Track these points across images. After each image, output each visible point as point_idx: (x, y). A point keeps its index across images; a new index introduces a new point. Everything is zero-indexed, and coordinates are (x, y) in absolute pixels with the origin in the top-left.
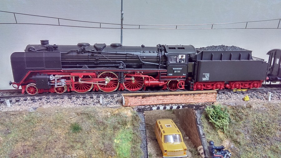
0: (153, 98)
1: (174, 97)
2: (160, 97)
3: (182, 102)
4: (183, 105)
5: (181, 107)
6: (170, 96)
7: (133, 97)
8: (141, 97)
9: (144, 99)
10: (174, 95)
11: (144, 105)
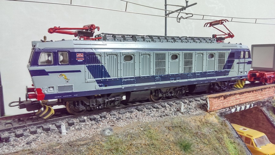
0: (232, 98)
1: (248, 95)
2: (238, 96)
3: (253, 99)
4: (254, 102)
5: (252, 105)
6: (245, 94)
7: (217, 99)
8: (223, 98)
9: (226, 100)
10: (248, 93)
11: (225, 108)
